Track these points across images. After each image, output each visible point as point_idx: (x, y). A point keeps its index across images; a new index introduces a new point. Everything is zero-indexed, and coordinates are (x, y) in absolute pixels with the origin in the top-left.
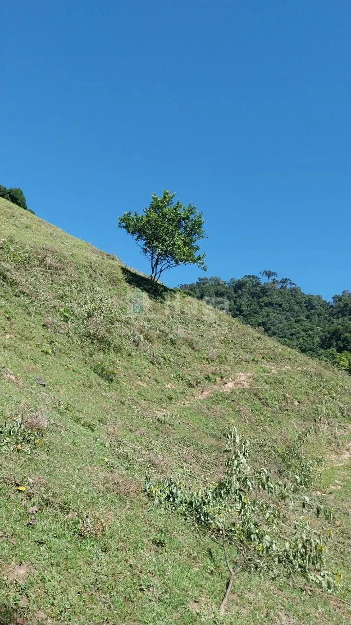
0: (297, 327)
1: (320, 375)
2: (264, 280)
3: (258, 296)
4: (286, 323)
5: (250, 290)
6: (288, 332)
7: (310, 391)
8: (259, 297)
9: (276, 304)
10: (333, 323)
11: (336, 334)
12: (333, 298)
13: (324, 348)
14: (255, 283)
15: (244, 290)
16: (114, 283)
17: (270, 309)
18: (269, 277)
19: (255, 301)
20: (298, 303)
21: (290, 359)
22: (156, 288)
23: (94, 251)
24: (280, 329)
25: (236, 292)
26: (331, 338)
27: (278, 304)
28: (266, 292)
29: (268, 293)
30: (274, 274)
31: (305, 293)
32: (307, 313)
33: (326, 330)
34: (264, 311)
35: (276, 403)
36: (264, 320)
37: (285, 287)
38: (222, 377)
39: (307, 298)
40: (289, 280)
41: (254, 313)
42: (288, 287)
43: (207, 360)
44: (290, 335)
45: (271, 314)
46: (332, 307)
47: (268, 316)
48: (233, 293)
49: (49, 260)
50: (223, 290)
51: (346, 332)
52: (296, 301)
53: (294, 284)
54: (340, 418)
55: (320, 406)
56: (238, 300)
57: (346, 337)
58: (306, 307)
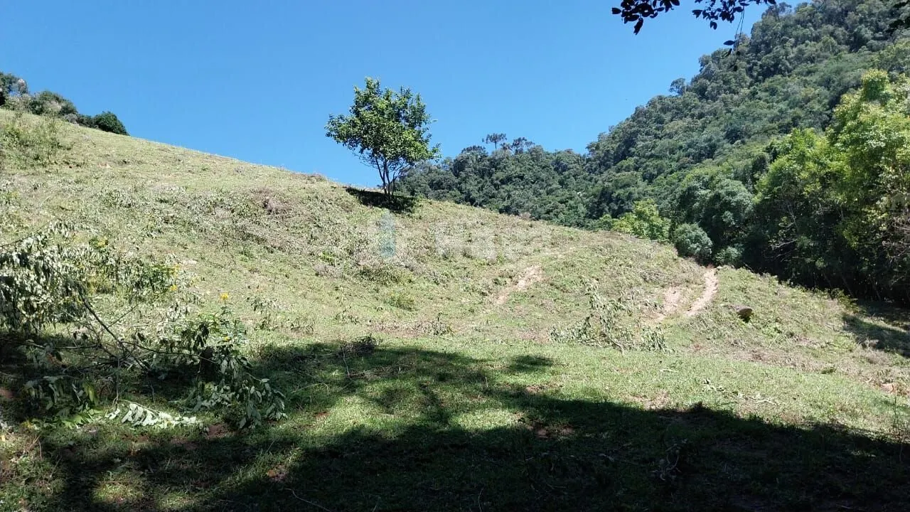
0: (553, 200)
1: (610, 246)
2: (490, 149)
3: (489, 173)
4: (536, 199)
5: (475, 169)
6: (542, 210)
7: (605, 265)
8: (490, 175)
9: (515, 177)
10: (596, 182)
11: (605, 196)
12: (588, 148)
13: (594, 218)
14: (479, 157)
15: (466, 169)
16: (347, 208)
17: (509, 187)
18: (496, 142)
19: (486, 181)
20: (544, 168)
21: (572, 239)
22: (395, 201)
23: (294, 176)
24: (531, 210)
25: (457, 175)
26: (600, 203)
27: (519, 177)
28: (498, 164)
29: (501, 166)
30: (502, 136)
31: (549, 152)
32: (558, 177)
33: (591, 193)
34: (502, 190)
35: (576, 287)
36: (505, 204)
37: (521, 151)
38: (510, 277)
39: (554, 157)
40: (523, 139)
41: (490, 198)
42: (525, 149)
43: (488, 264)
44: (546, 213)
45: (512, 193)
46: (589, 160)
47: (509, 196)
48: (454, 178)
49: (273, 204)
50: (438, 178)
51: (617, 189)
52: (541, 166)
53: (531, 143)
54: (644, 285)
55: (620, 278)
56: (463, 186)
57: (619, 195)
58: (556, 169)
